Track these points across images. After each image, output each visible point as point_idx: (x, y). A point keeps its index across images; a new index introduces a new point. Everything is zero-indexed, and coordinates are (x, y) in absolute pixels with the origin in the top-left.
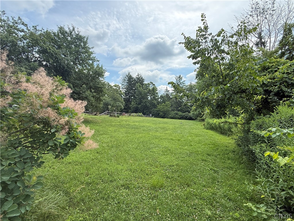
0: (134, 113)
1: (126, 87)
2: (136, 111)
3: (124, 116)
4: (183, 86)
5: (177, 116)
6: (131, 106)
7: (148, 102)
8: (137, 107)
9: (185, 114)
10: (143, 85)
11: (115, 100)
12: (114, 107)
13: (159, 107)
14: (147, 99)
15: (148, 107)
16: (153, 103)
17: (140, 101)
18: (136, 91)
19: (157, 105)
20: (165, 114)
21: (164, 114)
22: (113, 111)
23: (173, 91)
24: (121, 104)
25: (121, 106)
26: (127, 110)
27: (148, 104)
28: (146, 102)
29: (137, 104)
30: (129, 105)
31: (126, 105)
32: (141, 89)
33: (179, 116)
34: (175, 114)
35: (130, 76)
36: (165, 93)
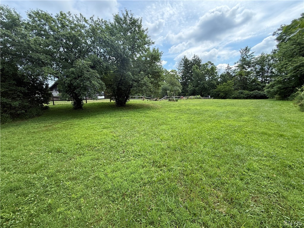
0: (192, 96)
1: (183, 71)
2: (194, 93)
3: (182, 100)
4: (251, 59)
5: (242, 95)
6: (188, 89)
7: (206, 83)
8: (195, 89)
9: (253, 92)
10: (200, 66)
11: (173, 84)
12: (172, 92)
13: (219, 87)
14: (205, 80)
15: (206, 89)
16: (211, 83)
17: (198, 83)
18: (192, 73)
19: (217, 86)
20: (227, 94)
21: (225, 95)
22: (171, 96)
23: (237, 68)
24: (178, 88)
25: (178, 90)
26: (185, 93)
27: (206, 86)
28: (204, 83)
29: (195, 86)
30: (186, 89)
31: (183, 89)
32: (198, 71)
33: (244, 95)
34: (239, 93)
35: (186, 59)
36: (225, 71)
